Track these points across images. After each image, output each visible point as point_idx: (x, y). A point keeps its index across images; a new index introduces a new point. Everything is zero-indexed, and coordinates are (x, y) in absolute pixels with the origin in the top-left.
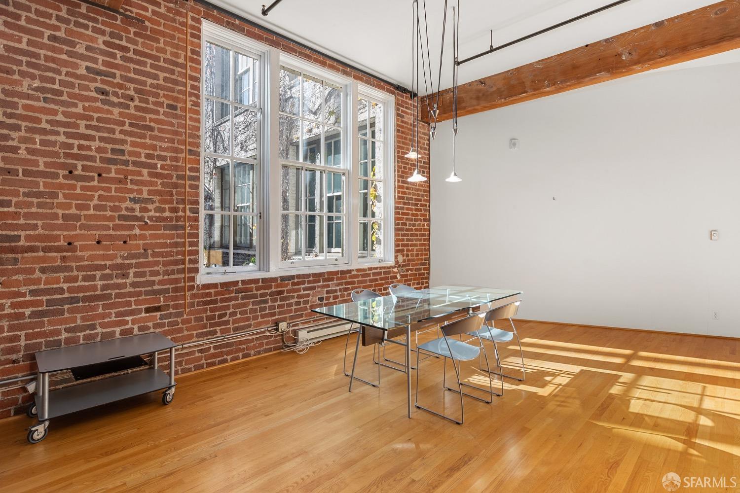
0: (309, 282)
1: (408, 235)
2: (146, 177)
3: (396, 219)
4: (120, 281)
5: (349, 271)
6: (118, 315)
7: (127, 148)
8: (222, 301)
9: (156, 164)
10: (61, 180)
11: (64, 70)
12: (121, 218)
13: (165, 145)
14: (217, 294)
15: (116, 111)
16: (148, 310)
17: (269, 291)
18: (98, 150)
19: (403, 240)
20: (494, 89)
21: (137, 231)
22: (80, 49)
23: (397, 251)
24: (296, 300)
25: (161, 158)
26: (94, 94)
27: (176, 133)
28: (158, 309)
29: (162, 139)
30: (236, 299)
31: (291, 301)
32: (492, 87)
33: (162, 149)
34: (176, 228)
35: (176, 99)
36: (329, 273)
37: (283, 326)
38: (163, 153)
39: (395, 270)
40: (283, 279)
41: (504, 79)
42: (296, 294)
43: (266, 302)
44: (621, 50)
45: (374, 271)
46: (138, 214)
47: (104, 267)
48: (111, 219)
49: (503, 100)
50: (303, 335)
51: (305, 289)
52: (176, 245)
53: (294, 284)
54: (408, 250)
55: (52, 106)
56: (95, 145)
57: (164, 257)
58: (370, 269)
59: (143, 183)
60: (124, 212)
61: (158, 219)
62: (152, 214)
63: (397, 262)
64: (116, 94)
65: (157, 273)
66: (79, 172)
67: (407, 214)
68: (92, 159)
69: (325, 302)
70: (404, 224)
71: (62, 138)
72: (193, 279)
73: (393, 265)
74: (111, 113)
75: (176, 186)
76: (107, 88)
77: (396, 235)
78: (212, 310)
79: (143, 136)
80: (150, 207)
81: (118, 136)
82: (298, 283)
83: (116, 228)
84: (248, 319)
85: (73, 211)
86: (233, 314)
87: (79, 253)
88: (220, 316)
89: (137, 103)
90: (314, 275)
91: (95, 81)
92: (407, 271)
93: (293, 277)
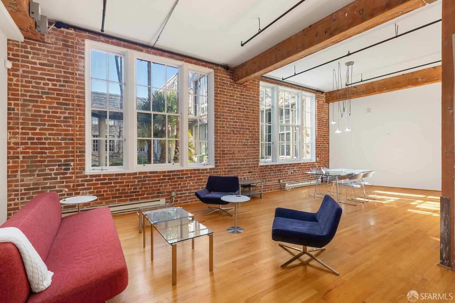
0: (288, 167)
1: (320, 150)
2: (248, 133)
3: (316, 143)
4: (243, 163)
5: (300, 164)
6: (243, 173)
7: (244, 124)
8: (265, 171)
9: (250, 128)
10: (232, 135)
11: (232, 104)
12: (243, 145)
13: (252, 122)
14: (264, 169)
15: (242, 113)
16: (249, 172)
17: (277, 169)
18: (239, 125)
19: (319, 152)
20: (361, 90)
21: (246, 149)
22: (235, 98)
23: (316, 156)
24: (284, 173)
25: (251, 126)
26: (238, 110)
27: (254, 118)
28: (251, 172)
29: (251, 121)
30: (268, 171)
31: (283, 173)
32: (360, 89)
33: (251, 124)
34: (254, 148)
35: (254, 108)
36: (294, 164)
37: (281, 181)
38: (251, 125)
39: (316, 164)
40: (281, 165)
41: (365, 86)
42: (284, 171)
43: (276, 172)
44: (418, 77)
45: (308, 164)
46: (246, 143)
47: (240, 159)
48: (241, 145)
49: (365, 95)
50: (287, 185)
51: (287, 169)
52: (254, 153)
53: (284, 167)
54: (321, 156)
55: (230, 114)
56: (238, 124)
57: (252, 156)
58: (307, 163)
59: (247, 134)
60: (244, 143)
61: (251, 145)
62: (249, 143)
63: (316, 161)
64: (242, 109)
65: (250, 161)
66: (235, 132)
67: (320, 141)
68: (237, 128)
69: (293, 174)
70: (319, 145)
71: (232, 123)
72: (258, 164)
73: (315, 162)
74: (241, 114)
75: (254, 135)
76: (240, 107)
77: (316, 150)
78: (263, 174)
79: (247, 120)
80: (249, 141)
81: (243, 121)
82: (285, 167)
83: (243, 148)
84: (271, 178)
85: (234, 143)
86: (268, 176)
87: (235, 155)
88: (265, 176)
89: (246, 111)
90: (290, 164)
91: (238, 106)
92: (320, 164)
93: (283, 165)
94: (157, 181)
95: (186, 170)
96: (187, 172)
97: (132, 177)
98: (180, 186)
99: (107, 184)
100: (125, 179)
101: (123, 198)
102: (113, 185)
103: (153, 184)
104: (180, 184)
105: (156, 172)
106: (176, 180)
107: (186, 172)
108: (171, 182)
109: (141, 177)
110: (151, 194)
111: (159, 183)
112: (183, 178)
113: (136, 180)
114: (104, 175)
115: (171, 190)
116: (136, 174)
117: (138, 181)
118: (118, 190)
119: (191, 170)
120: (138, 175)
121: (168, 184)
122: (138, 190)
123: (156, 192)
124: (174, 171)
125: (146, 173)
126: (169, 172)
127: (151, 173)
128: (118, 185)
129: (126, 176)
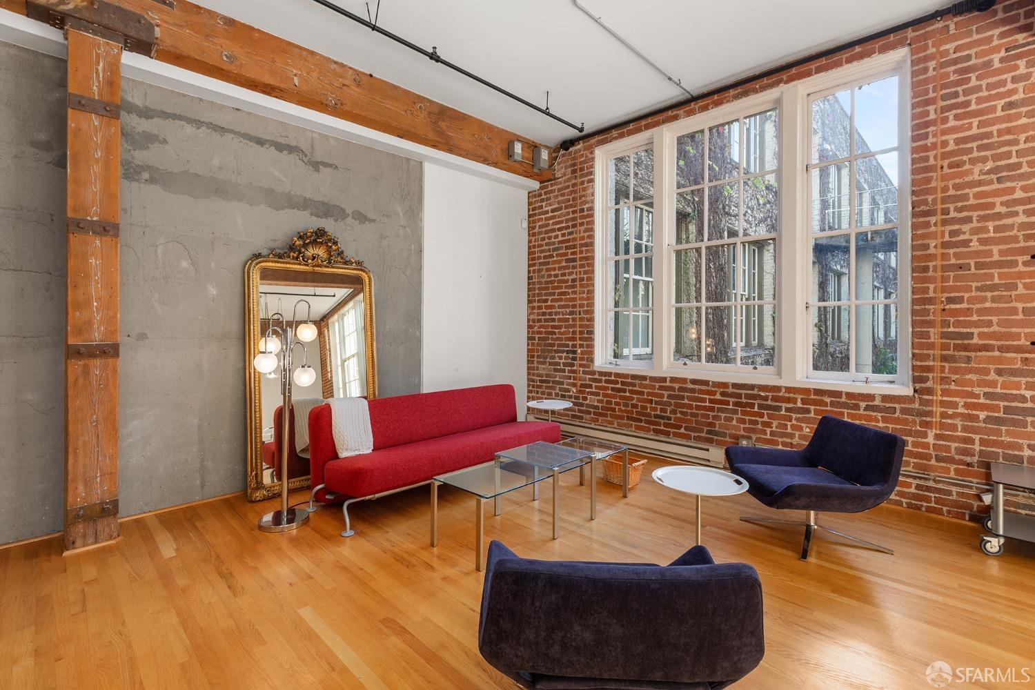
10: (1021, 268)
94: (707, 404)
95: (789, 389)
96: (792, 395)
97: (657, 385)
98: (768, 430)
99: (619, 390)
100: (646, 387)
101: (643, 424)
102: (628, 394)
103: (698, 407)
104: (768, 425)
105: (706, 383)
106: (756, 409)
107: (787, 395)
108: (744, 413)
109: (673, 389)
110: (693, 430)
111: (712, 409)
112: (779, 409)
113: (666, 393)
114: (617, 375)
115: (742, 433)
116: (664, 379)
117: (669, 396)
118: (635, 406)
119: (806, 391)
120: (668, 384)
121: (735, 417)
122: (668, 414)
123: (706, 429)
124: (752, 387)
125: (684, 380)
126: (735, 386)
127: (694, 382)
128: (635, 396)
129: (647, 382)
